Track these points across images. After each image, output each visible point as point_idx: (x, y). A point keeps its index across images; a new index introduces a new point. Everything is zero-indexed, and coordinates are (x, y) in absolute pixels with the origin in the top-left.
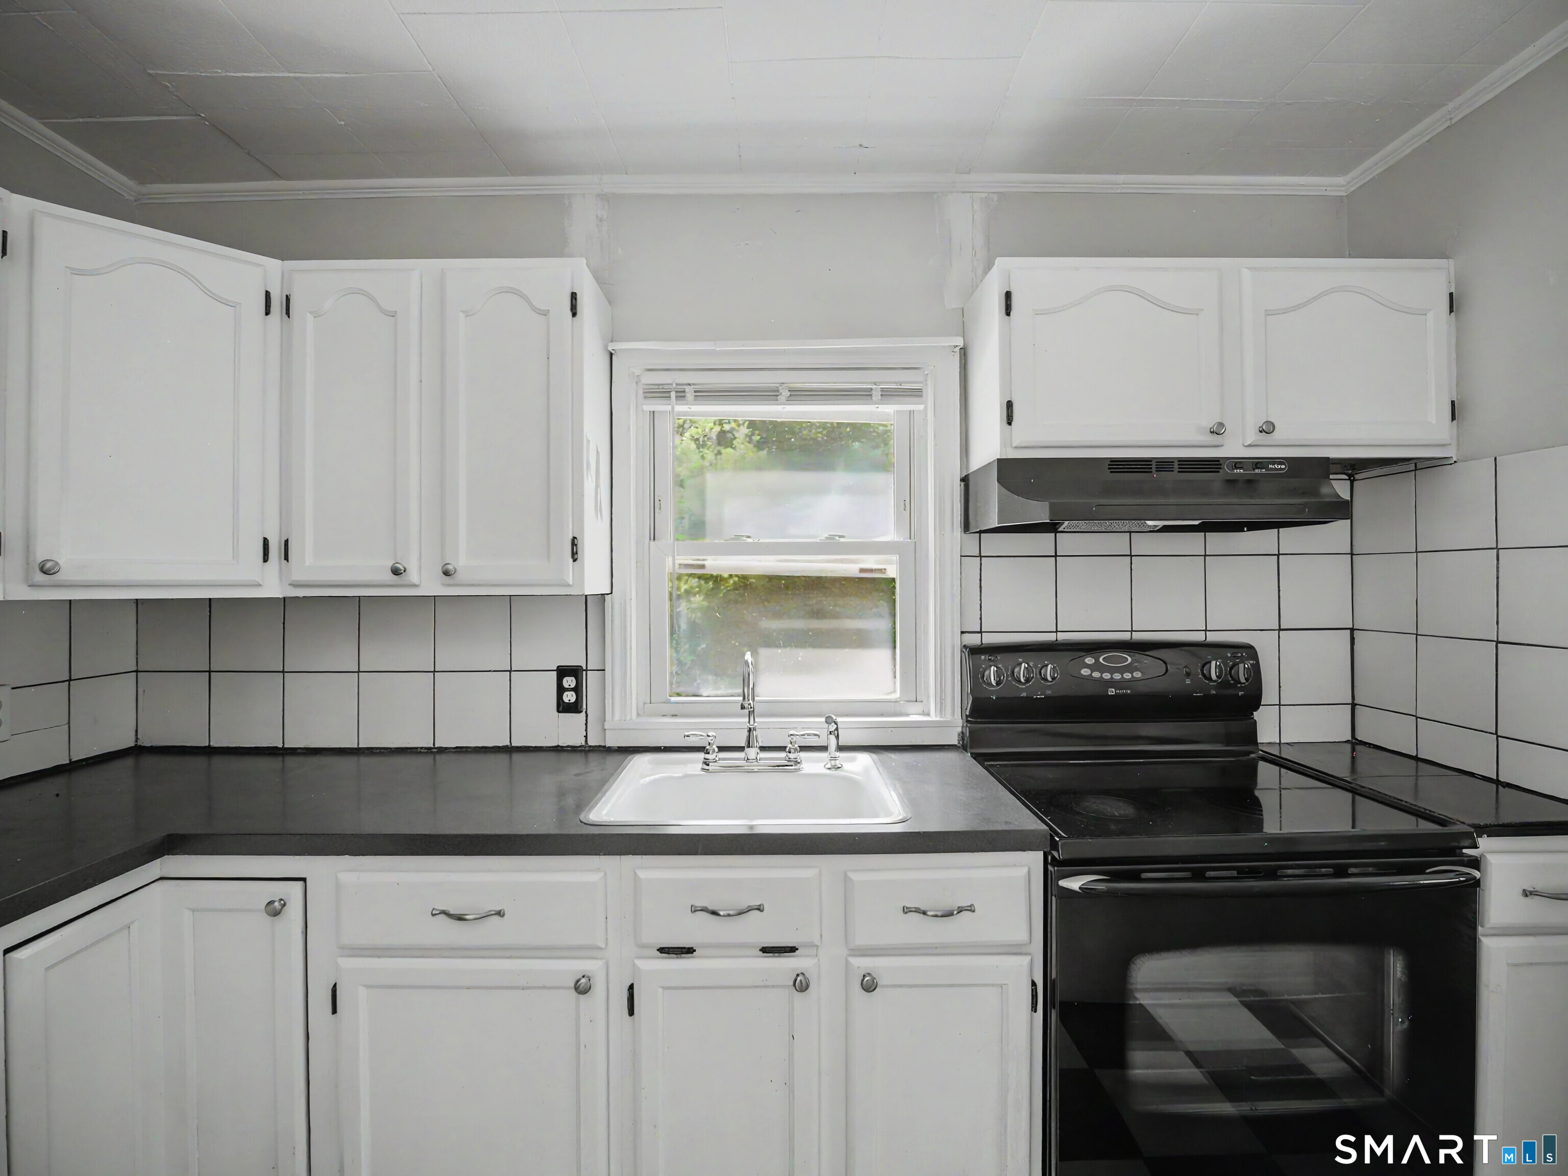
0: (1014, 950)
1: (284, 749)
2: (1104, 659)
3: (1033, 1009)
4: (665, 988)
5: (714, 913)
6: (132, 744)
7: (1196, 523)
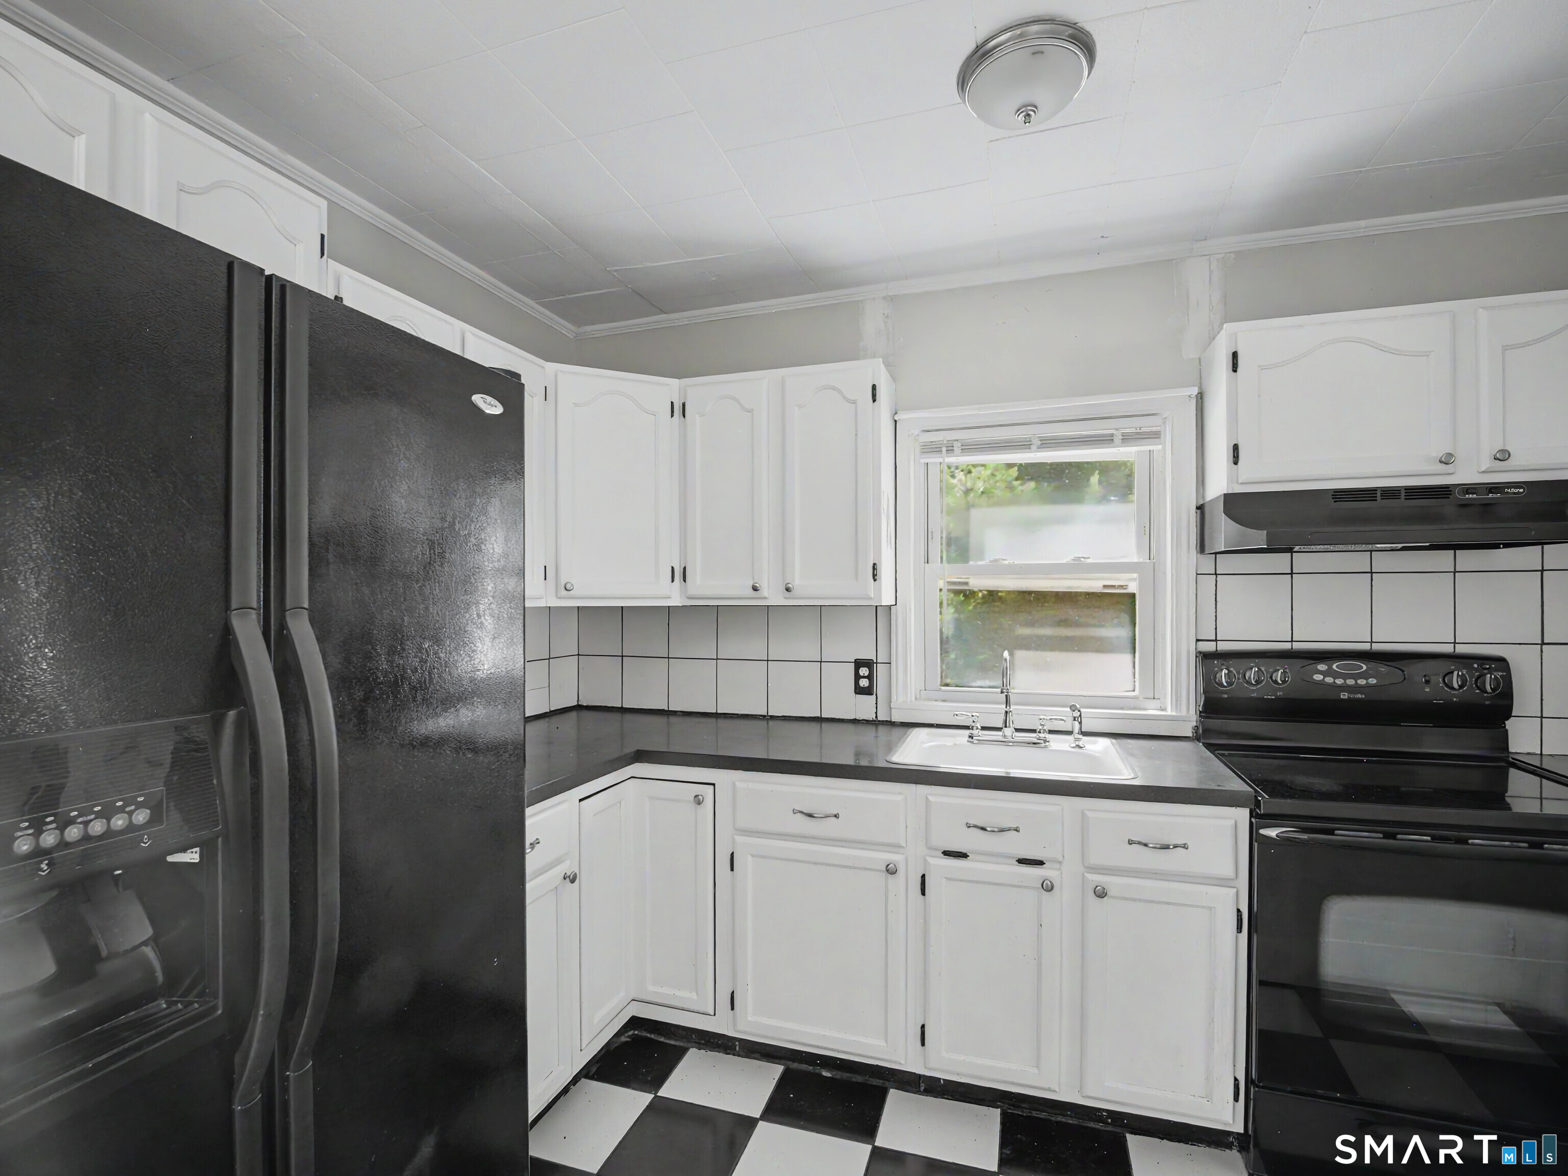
0: (1222, 882)
1: (668, 711)
2: (1337, 667)
3: (1239, 930)
4: (948, 879)
5: (983, 829)
6: (576, 704)
7: (1428, 544)
